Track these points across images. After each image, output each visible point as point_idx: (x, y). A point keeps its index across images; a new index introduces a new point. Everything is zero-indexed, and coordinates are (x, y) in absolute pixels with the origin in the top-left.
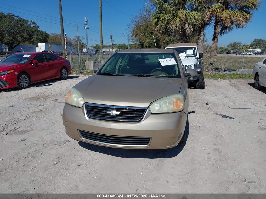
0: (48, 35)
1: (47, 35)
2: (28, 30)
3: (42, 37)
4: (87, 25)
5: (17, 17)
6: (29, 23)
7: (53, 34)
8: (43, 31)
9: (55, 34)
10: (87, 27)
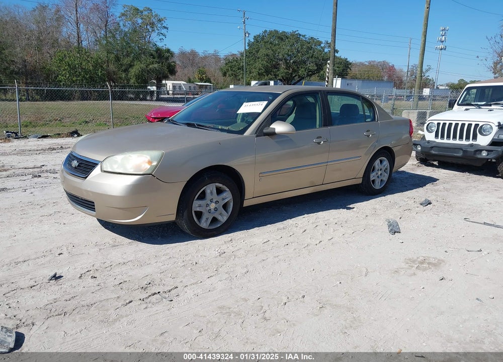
0: (350, 64)
1: (348, 64)
2: (318, 58)
3: (338, 67)
4: (442, 42)
5: (304, 36)
6: (322, 45)
7: (370, 63)
8: (343, 57)
9: (375, 61)
10: (441, 46)
